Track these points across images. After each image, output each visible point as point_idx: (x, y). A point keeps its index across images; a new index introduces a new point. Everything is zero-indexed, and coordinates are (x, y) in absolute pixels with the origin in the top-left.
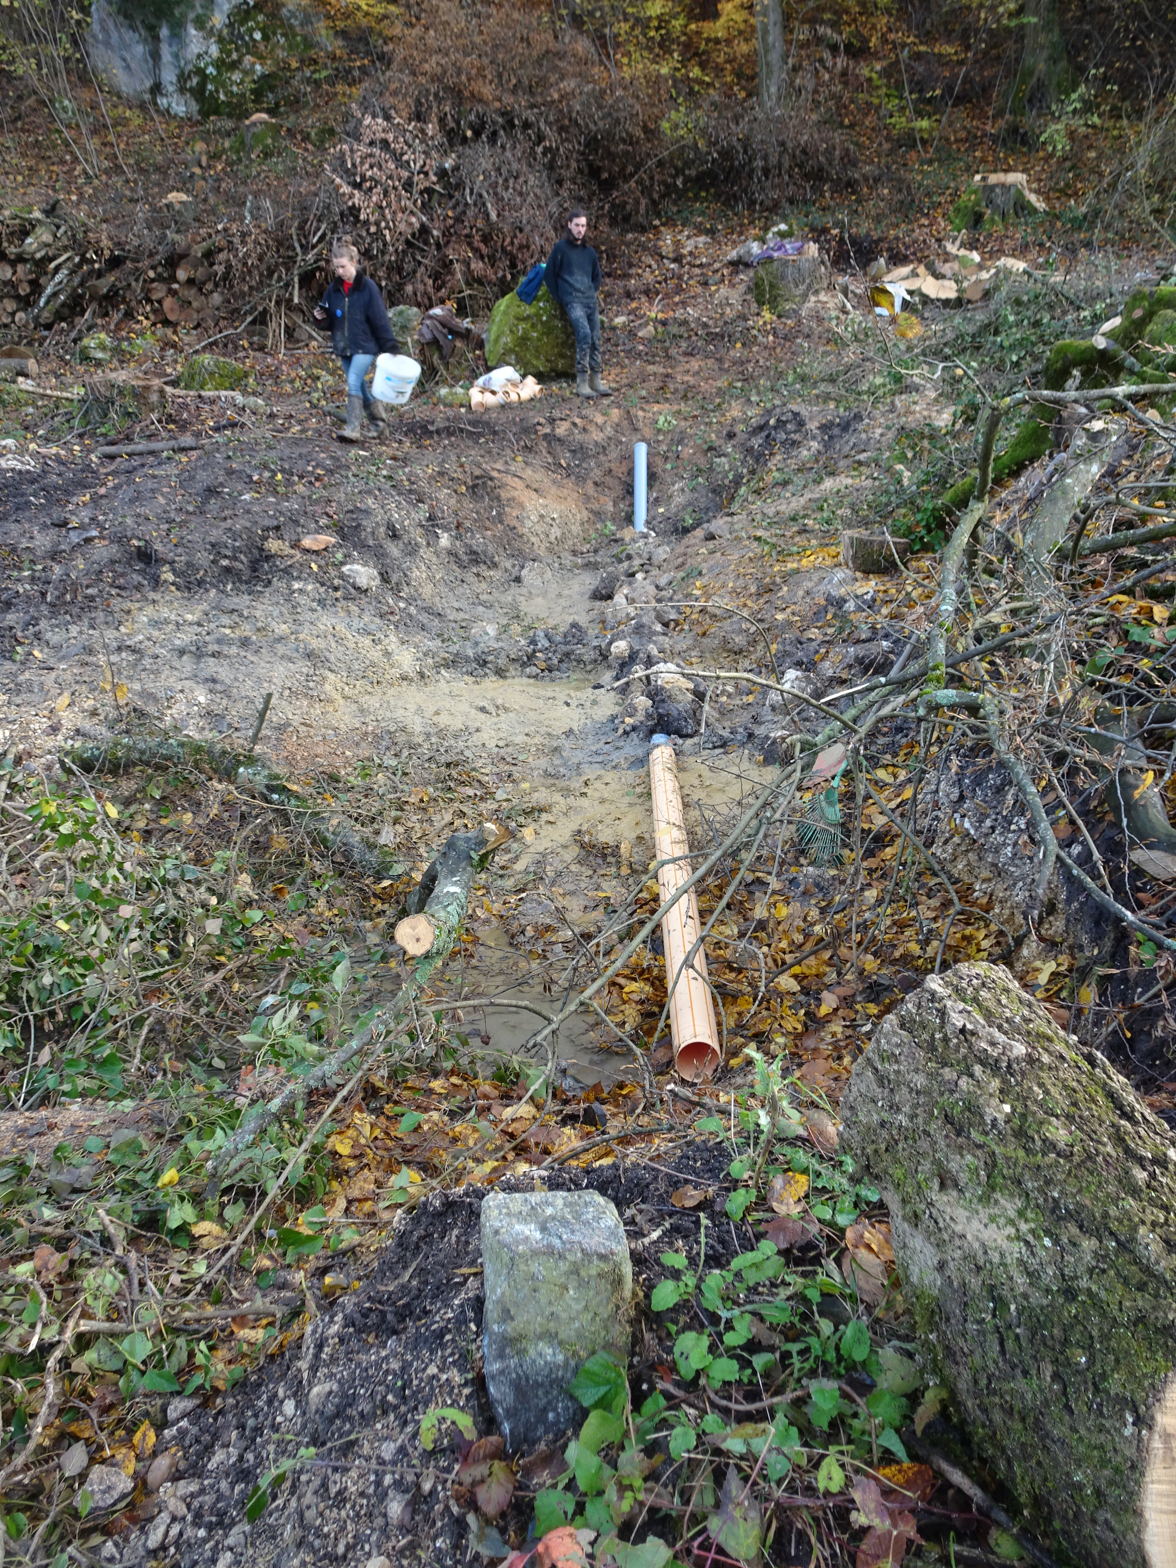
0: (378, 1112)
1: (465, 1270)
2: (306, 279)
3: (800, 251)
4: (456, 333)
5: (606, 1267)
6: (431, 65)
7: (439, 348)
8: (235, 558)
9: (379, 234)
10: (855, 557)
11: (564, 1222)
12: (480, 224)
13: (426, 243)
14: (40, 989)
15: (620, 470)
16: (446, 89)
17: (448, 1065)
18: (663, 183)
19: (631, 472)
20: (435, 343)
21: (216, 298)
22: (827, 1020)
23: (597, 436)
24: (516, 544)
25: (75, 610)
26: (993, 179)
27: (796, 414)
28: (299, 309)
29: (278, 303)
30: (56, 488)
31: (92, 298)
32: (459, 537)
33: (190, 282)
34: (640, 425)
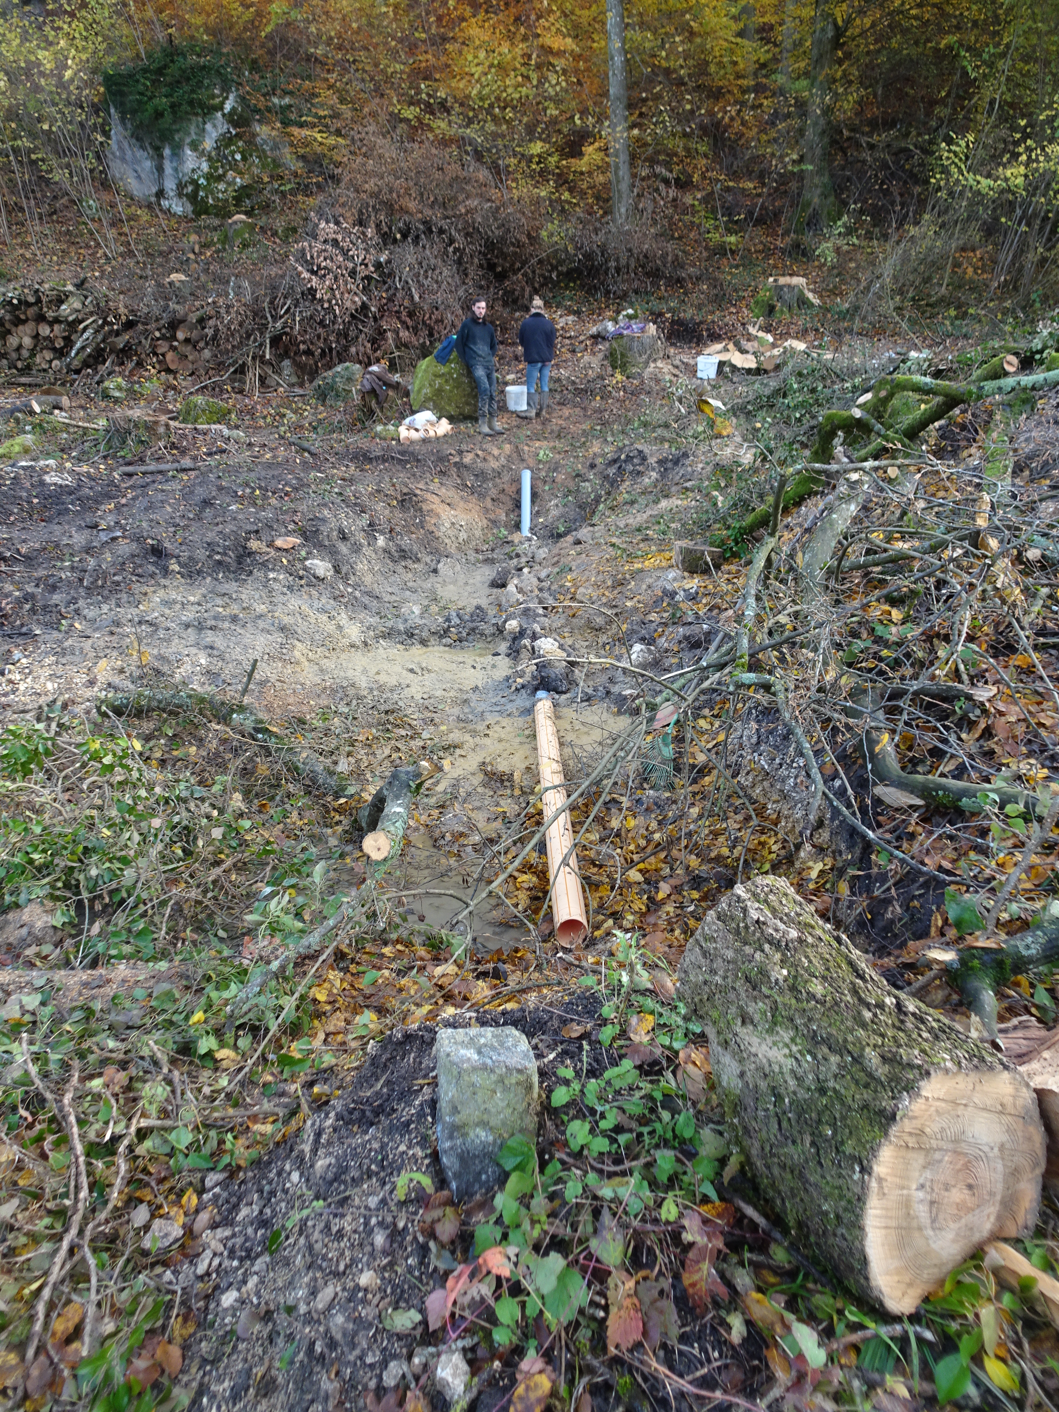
0: (346, 970)
1: (421, 1081)
2: (275, 341)
3: (643, 330)
4: (389, 385)
5: (521, 1078)
6: (370, 185)
7: (376, 396)
8: (225, 554)
9: (330, 310)
10: (683, 561)
11: (493, 1048)
12: (406, 303)
13: (366, 316)
14: (88, 879)
15: (511, 490)
16: (382, 202)
17: (394, 936)
18: (542, 275)
19: (519, 492)
20: (373, 392)
21: (207, 354)
22: (663, 902)
23: (494, 464)
24: (434, 544)
25: (106, 593)
26: (783, 281)
27: (640, 452)
28: (269, 363)
29: (254, 358)
30: (88, 498)
31: (112, 351)
32: (391, 539)
33: (187, 341)
34: (526, 457)
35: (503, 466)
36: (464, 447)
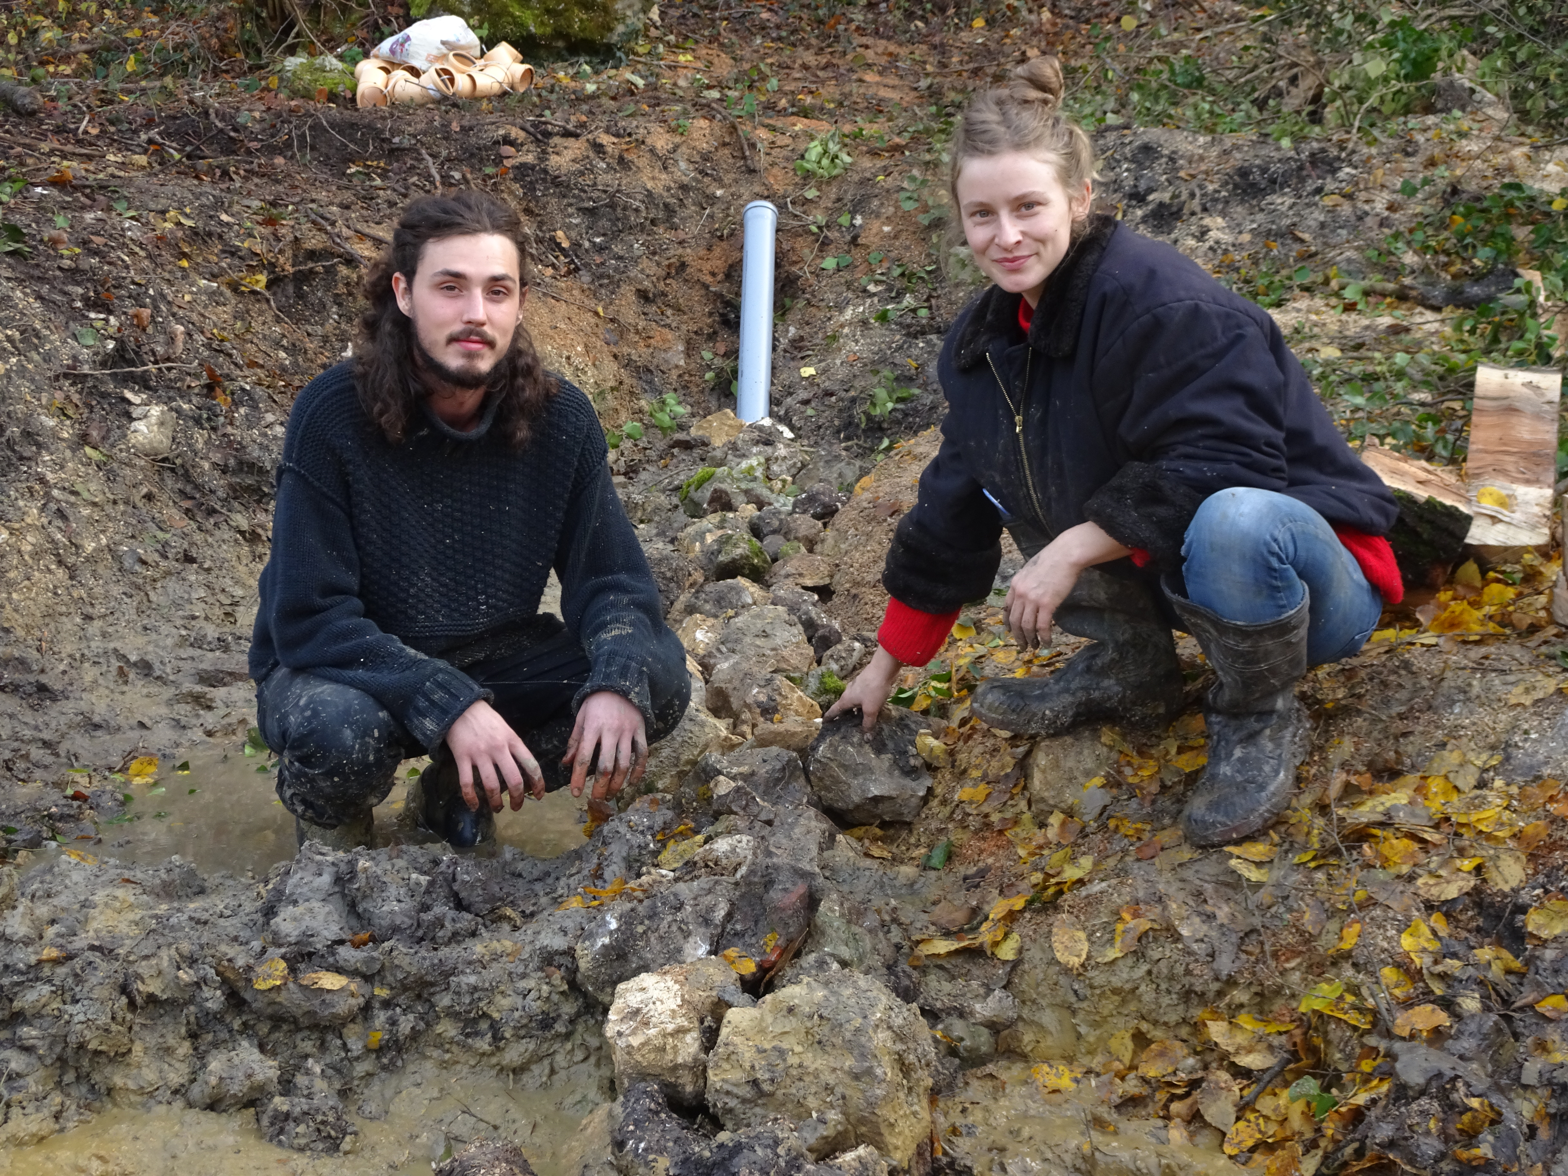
15: (706, 266)
19: (734, 273)
23: (653, 180)
34: (762, 161)
35: (684, 188)
36: (555, 119)
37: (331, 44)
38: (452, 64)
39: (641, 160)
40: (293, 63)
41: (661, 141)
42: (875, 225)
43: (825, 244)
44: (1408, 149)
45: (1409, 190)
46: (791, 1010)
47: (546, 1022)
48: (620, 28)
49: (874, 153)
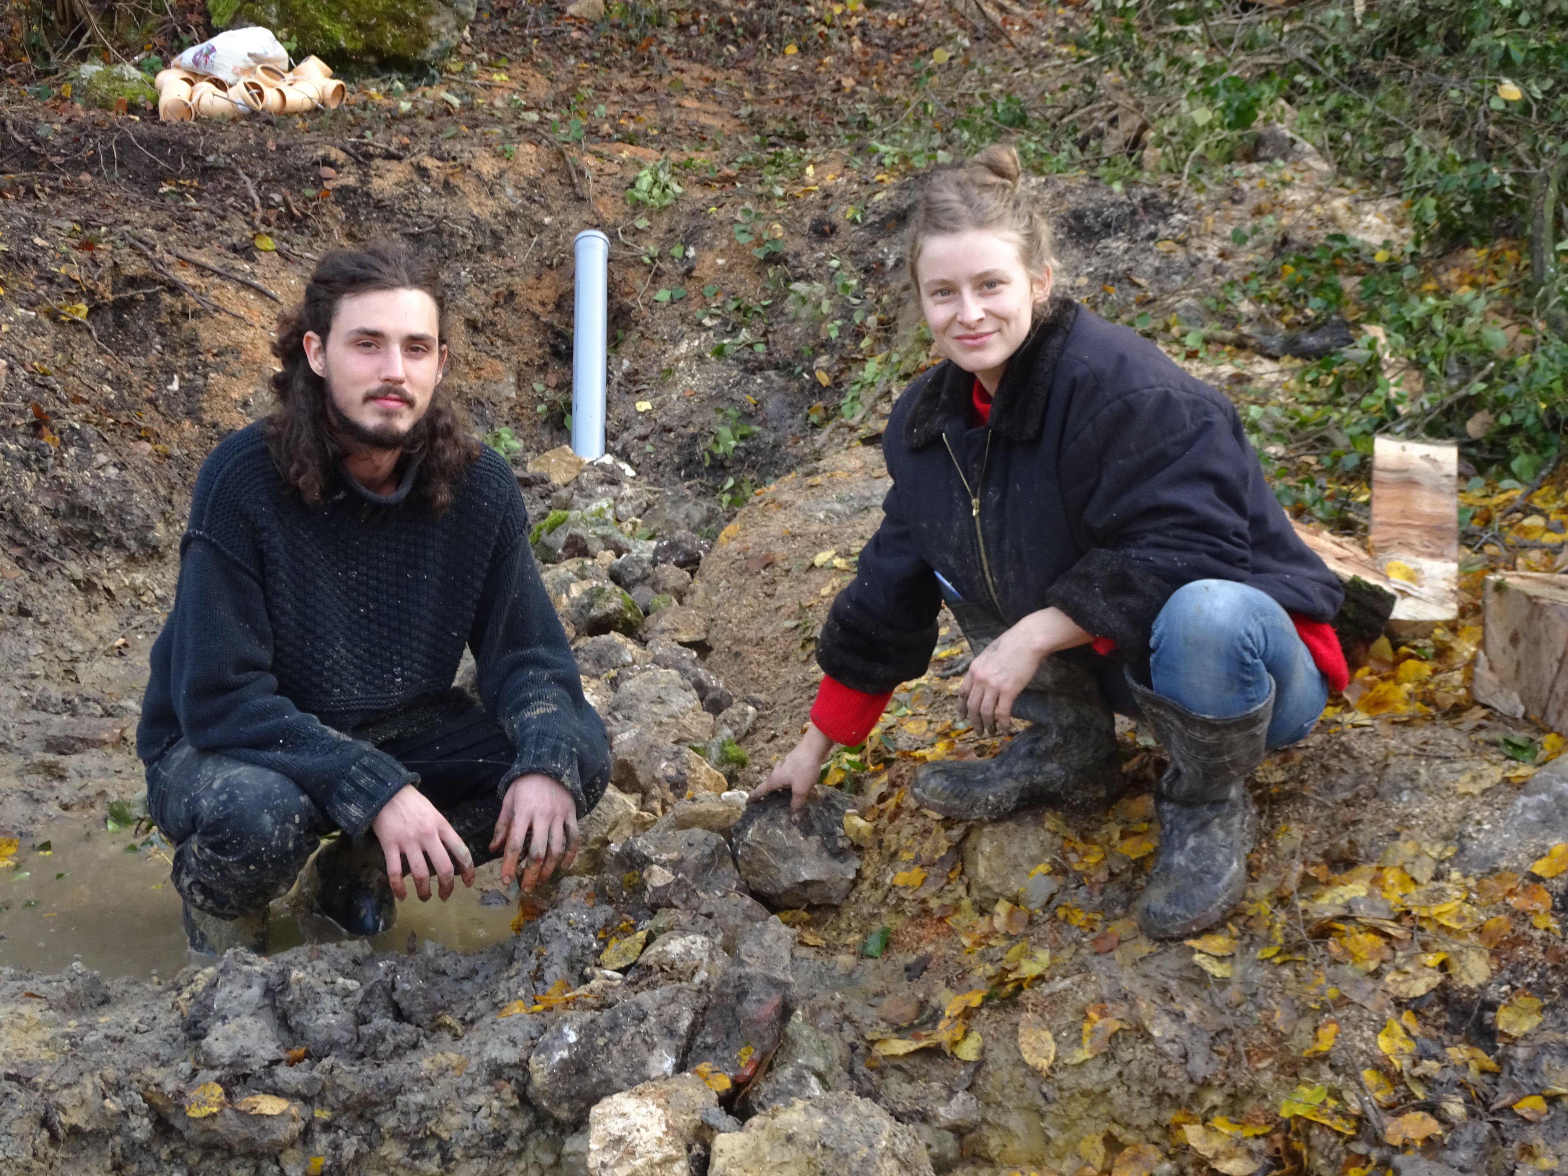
15: (537, 295)
19: (565, 302)
23: (479, 206)
34: (591, 189)
35: (511, 214)
36: (376, 140)
37: (127, 51)
38: (260, 77)
39: (468, 186)
40: (90, 70)
41: (487, 166)
42: (709, 258)
43: (657, 276)
44: (1235, 197)
45: (1240, 238)
46: (790, 1139)
47: (498, 1141)
48: (434, 46)
49: (705, 184)
